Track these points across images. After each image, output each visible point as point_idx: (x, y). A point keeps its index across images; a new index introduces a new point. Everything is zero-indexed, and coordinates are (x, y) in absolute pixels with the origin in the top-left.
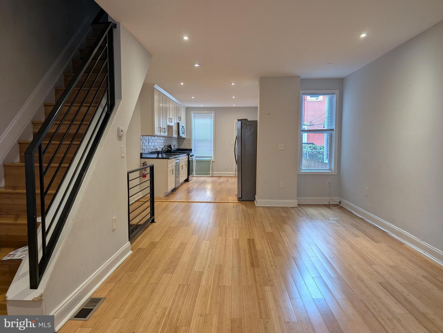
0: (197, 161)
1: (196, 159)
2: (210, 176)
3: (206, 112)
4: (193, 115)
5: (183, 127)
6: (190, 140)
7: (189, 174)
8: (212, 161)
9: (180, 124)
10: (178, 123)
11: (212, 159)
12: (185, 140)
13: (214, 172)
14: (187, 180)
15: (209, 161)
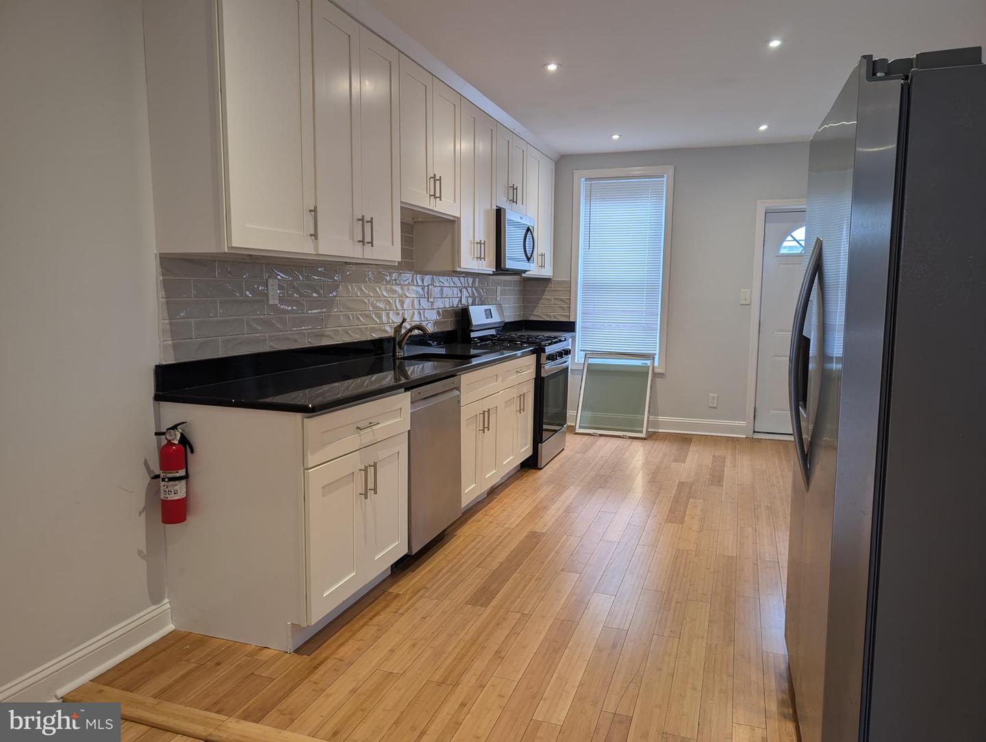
0: (593, 371)
1: (591, 361)
2: (643, 435)
3: (637, 171)
4: (582, 186)
5: (528, 230)
6: (568, 287)
7: (538, 439)
8: (654, 374)
9: (510, 216)
10: (499, 213)
11: (656, 364)
12: (551, 286)
13: (661, 418)
14: (531, 464)
15: (641, 374)
